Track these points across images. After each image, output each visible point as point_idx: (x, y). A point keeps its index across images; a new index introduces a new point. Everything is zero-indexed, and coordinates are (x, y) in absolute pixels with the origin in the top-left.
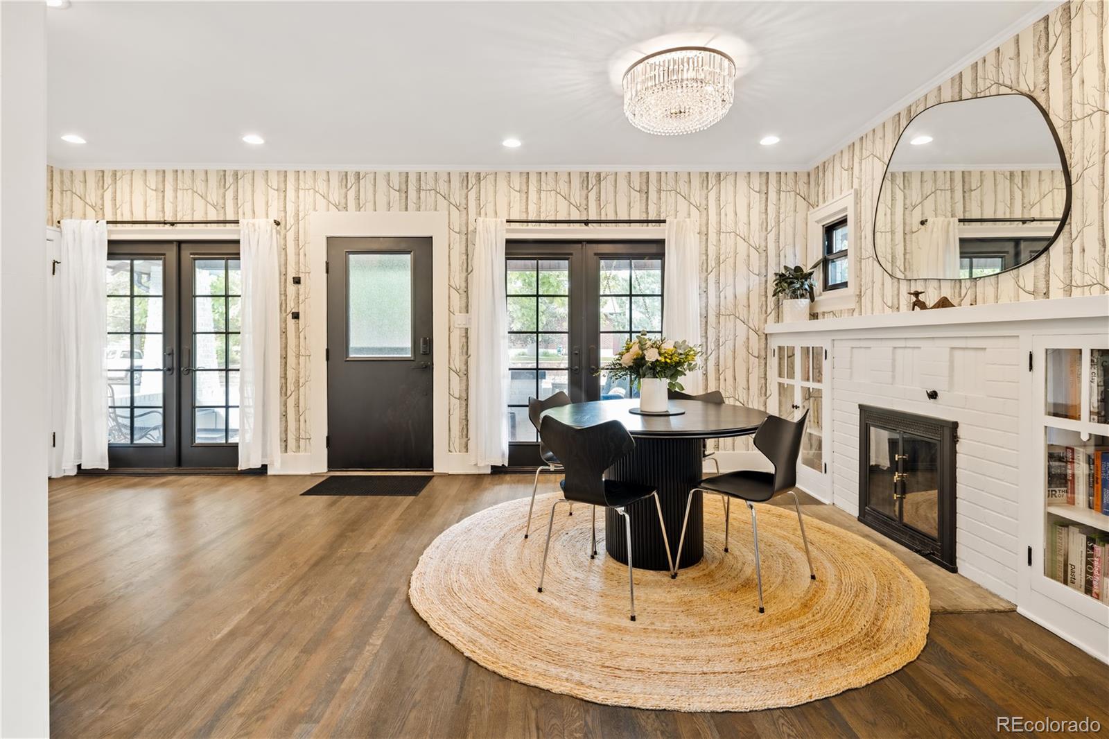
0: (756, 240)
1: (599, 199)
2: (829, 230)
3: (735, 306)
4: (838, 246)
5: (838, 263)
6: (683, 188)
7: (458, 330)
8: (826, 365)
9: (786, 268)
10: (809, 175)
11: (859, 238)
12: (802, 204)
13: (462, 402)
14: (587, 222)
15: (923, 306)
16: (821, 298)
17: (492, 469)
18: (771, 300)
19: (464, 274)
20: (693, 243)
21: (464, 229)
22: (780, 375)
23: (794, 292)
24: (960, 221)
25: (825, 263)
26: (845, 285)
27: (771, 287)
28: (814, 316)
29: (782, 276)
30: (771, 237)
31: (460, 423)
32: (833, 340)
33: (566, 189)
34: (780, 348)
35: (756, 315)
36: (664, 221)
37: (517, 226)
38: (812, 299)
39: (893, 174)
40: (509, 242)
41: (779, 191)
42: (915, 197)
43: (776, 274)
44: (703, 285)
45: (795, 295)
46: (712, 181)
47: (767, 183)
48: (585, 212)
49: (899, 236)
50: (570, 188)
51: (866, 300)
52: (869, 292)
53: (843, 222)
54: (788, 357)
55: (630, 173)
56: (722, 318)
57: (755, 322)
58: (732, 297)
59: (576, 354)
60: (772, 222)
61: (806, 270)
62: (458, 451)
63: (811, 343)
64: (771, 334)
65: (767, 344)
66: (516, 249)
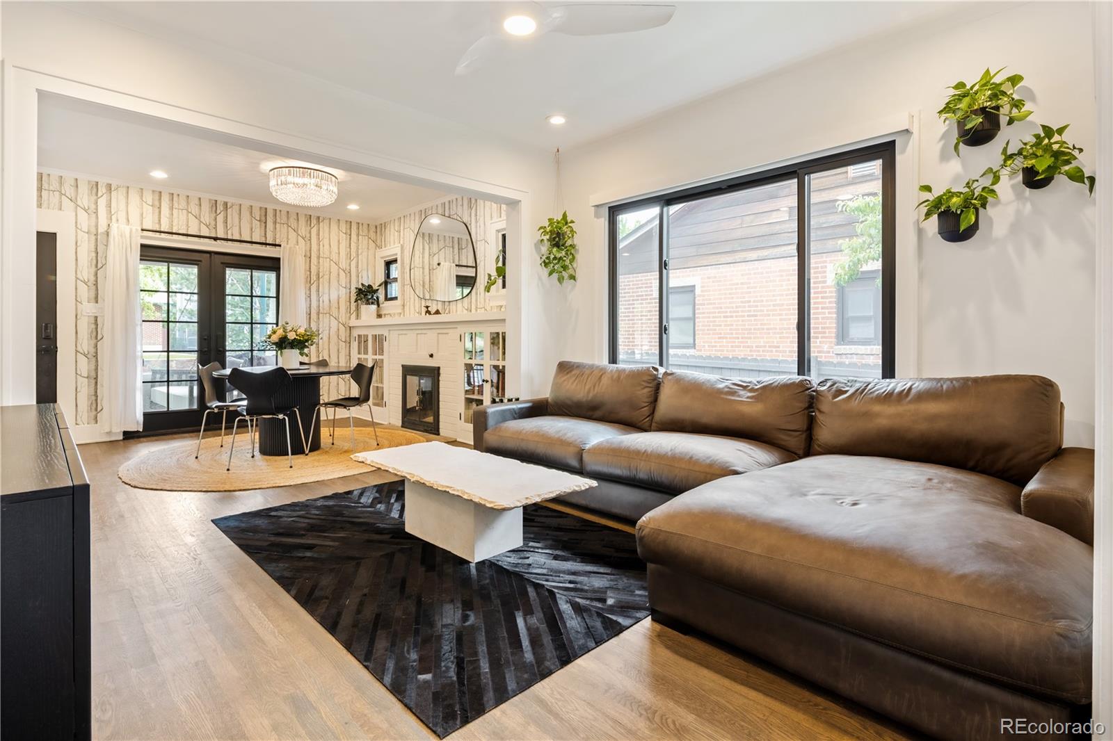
0: (343, 264)
1: (226, 222)
2: (388, 264)
3: (330, 307)
4: (394, 274)
5: (394, 284)
6: (293, 223)
7: (87, 318)
8: (386, 344)
9: (362, 284)
10: (376, 227)
11: (403, 273)
12: (372, 245)
13: (91, 381)
14: (216, 239)
15: (430, 313)
16: (383, 305)
17: (124, 435)
18: (353, 305)
19: (93, 269)
20: (300, 262)
21: (93, 230)
22: (359, 353)
23: (368, 300)
24: (456, 265)
25: (386, 283)
26: (395, 298)
27: (353, 297)
28: (379, 316)
29: (360, 290)
30: (353, 264)
31: (88, 399)
32: (389, 330)
33: (197, 209)
34: (359, 335)
35: (344, 314)
36: (280, 246)
37: (150, 234)
38: (378, 305)
39: (423, 234)
40: (143, 246)
41: (358, 235)
42: (435, 249)
43: (356, 288)
44: (308, 292)
45: (368, 303)
46: (314, 221)
47: (351, 228)
48: (214, 230)
49: (427, 271)
50: (200, 209)
51: (407, 308)
52: (408, 303)
53: (395, 261)
54: (364, 342)
55: (251, 206)
56: (321, 315)
57: (343, 319)
58: (328, 301)
59: (205, 339)
60: (353, 254)
61: (375, 287)
62: (86, 422)
63: (377, 332)
64: (353, 327)
65: (350, 333)
66: (150, 253)
